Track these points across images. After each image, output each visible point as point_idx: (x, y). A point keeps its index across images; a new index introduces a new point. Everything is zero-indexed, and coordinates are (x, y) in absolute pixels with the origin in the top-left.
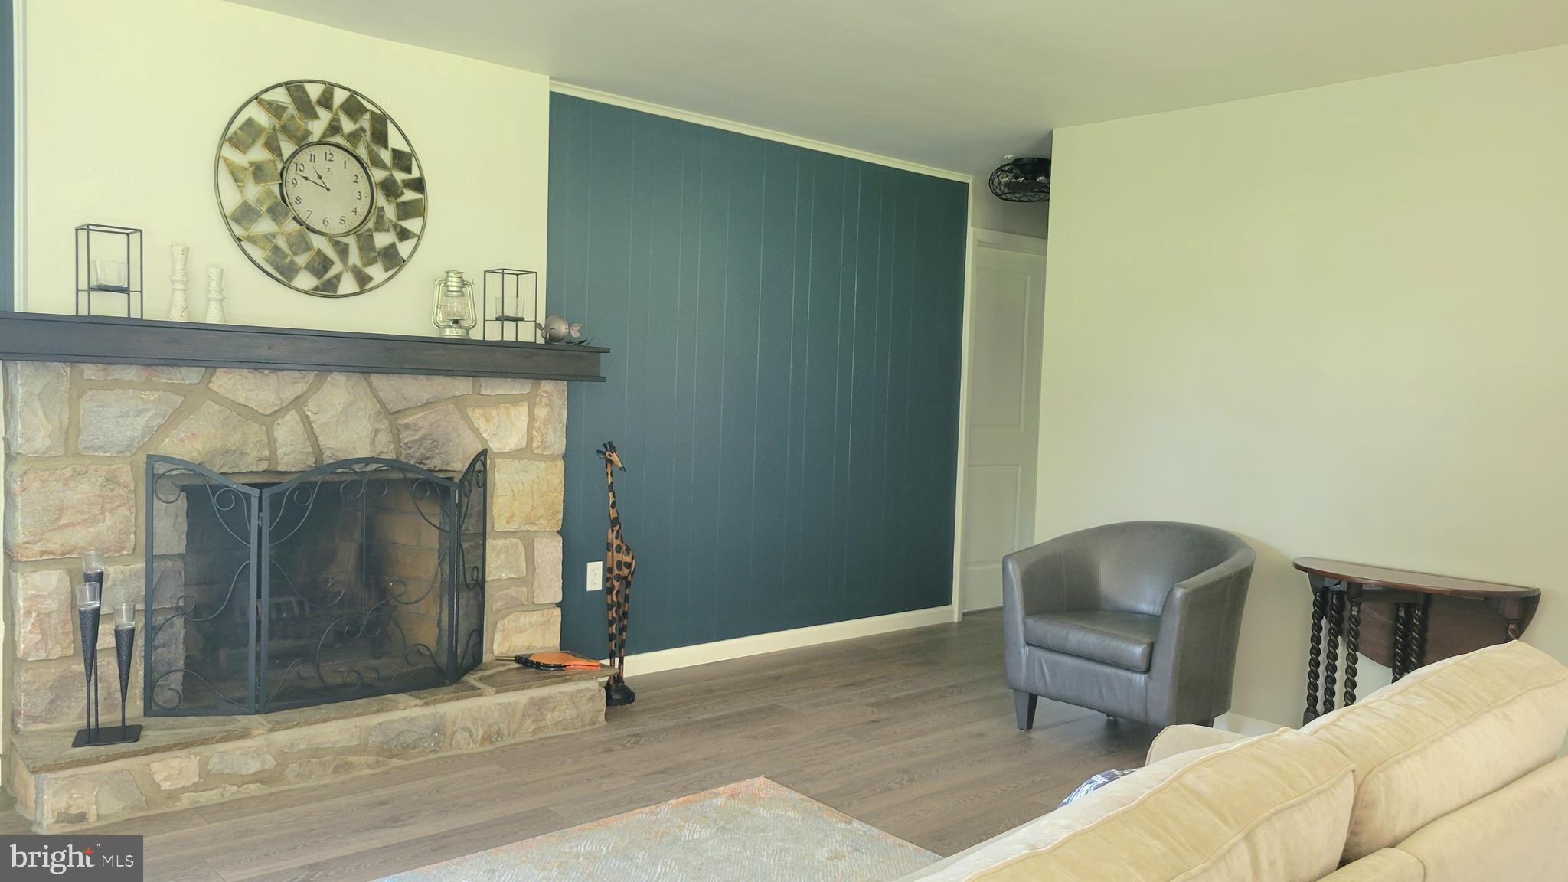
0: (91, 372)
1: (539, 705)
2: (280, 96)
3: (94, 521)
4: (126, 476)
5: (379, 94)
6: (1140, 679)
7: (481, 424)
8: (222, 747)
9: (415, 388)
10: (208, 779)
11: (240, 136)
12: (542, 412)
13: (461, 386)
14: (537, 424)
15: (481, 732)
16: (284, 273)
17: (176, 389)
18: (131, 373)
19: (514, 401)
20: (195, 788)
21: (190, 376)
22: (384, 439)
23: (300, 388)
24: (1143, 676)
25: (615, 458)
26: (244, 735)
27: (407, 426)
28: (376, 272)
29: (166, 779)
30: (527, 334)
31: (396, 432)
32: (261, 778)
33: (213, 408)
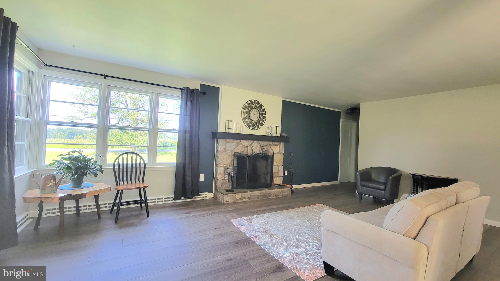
0: (227, 140)
1: (282, 191)
2: (249, 102)
3: (227, 161)
4: (231, 155)
5: (261, 102)
6: (383, 192)
7: (273, 149)
8: (244, 193)
9: (265, 143)
10: (242, 198)
11: (245, 108)
12: (281, 147)
13: (271, 143)
14: (280, 149)
15: (275, 195)
16: (249, 127)
17: (236, 143)
18: (232, 140)
19: (277, 145)
20: (241, 199)
21: (238, 141)
22: (261, 150)
23: (251, 143)
24: (384, 191)
25: (292, 154)
26: (247, 192)
27: (264, 149)
28: (260, 126)
29: (238, 197)
30: (279, 135)
31: (262, 149)
32: (248, 198)
33: (241, 145)
